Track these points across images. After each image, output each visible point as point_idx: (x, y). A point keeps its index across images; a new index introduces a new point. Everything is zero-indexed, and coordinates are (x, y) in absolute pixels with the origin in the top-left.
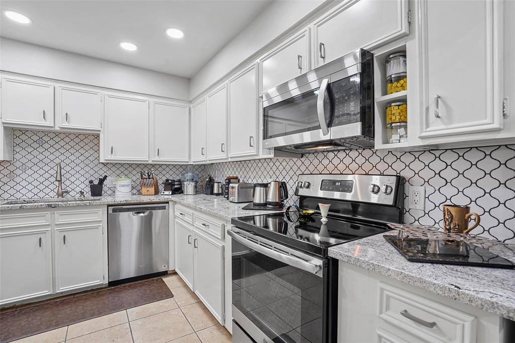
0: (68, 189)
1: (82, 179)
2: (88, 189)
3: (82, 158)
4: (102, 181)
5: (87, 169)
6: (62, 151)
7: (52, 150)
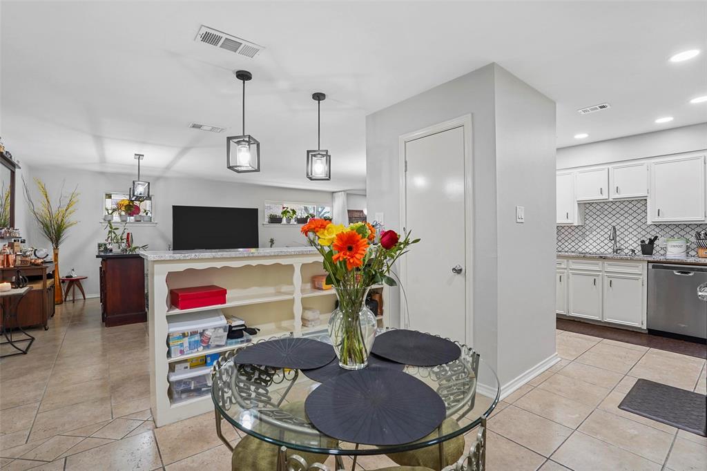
0: (622, 247)
1: (635, 239)
2: (640, 248)
3: (635, 221)
4: (652, 242)
5: (639, 230)
6: (618, 216)
7: (610, 216)
